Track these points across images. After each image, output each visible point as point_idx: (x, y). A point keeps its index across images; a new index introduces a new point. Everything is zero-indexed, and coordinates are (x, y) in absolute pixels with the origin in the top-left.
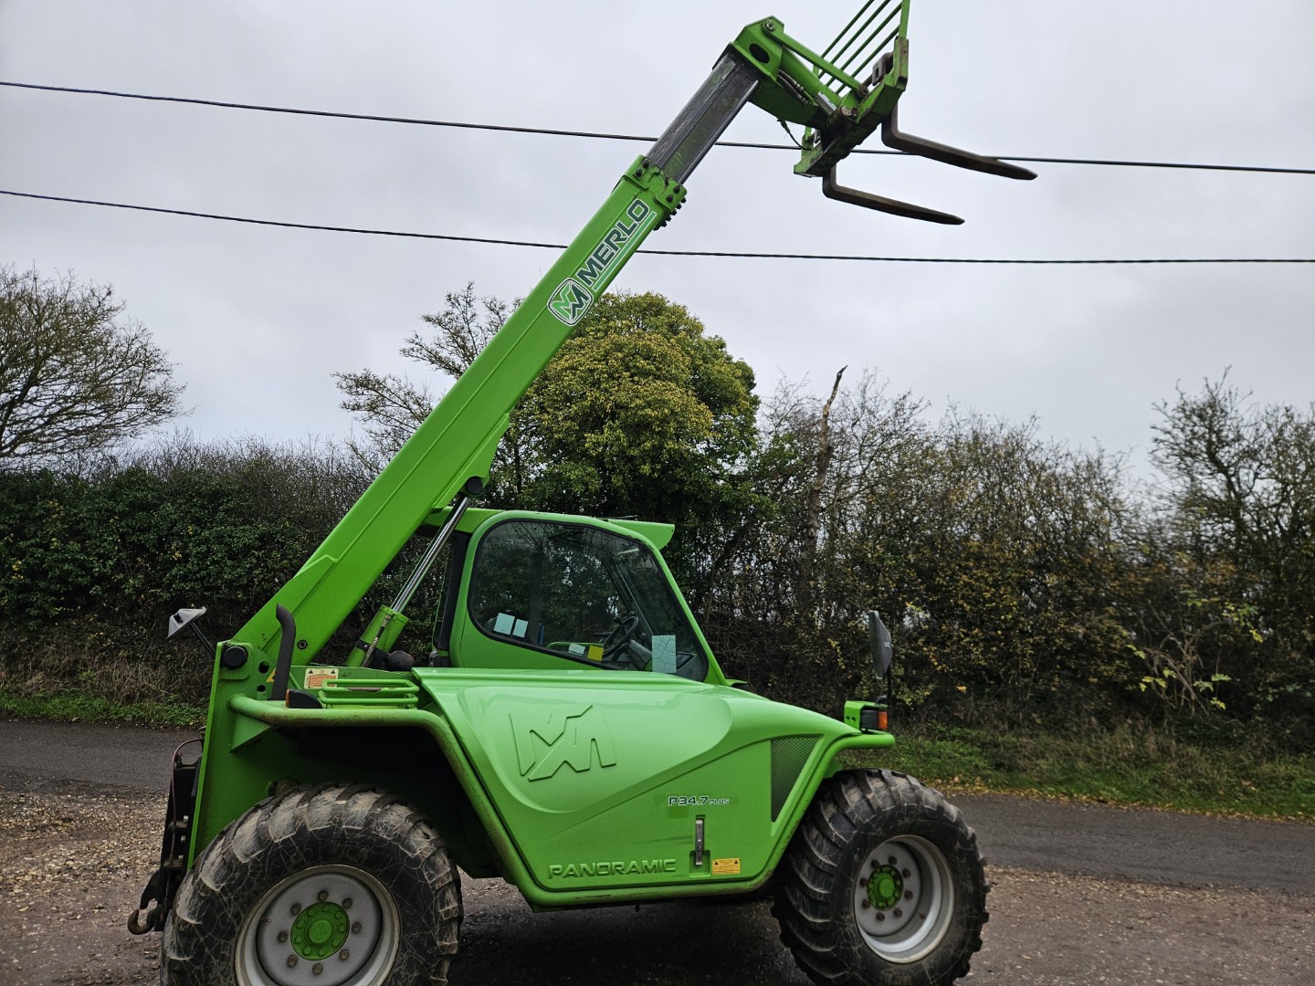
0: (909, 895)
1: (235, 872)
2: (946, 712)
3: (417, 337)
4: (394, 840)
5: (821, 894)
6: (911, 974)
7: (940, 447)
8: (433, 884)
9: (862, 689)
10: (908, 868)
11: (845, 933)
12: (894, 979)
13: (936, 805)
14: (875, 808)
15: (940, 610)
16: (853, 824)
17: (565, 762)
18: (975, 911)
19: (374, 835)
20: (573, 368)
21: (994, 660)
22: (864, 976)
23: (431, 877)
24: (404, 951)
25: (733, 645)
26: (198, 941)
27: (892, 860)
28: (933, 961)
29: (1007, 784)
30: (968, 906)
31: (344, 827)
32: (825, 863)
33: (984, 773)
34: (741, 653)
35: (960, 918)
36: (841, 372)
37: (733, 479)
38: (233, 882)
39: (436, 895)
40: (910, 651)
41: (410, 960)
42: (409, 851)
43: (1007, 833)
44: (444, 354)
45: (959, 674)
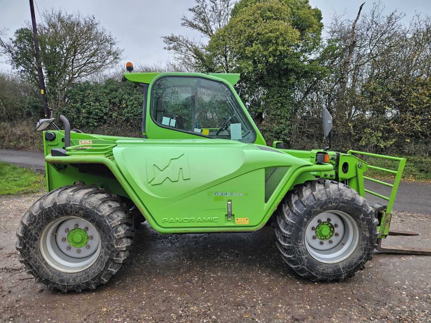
0: (337, 235)
1: (32, 218)
2: (400, 150)
3: (185, 17)
4: (92, 208)
5: (287, 234)
6: (332, 268)
7: (409, 36)
8: (111, 225)
9: (363, 142)
10: (337, 223)
11: (299, 251)
12: (323, 270)
13: (351, 198)
14: (316, 199)
15: (402, 108)
16: (304, 205)
17: (168, 178)
18: (369, 244)
19: (84, 206)
20: (241, 21)
21: (425, 128)
22: (308, 268)
23: (110, 222)
24: (103, 248)
25: (309, 127)
26: (23, 242)
27: (329, 220)
28: (345, 264)
29: (424, 178)
30: (366, 242)
31: (71, 203)
32: (290, 221)
33: (414, 173)
34: (312, 130)
35: (361, 247)
36: (362, 6)
37: (311, 61)
38: (32, 222)
39: (112, 229)
40: (386, 126)
41: (105, 252)
42: (99, 212)
43: (418, 198)
44: (195, 23)
45: (407, 135)
